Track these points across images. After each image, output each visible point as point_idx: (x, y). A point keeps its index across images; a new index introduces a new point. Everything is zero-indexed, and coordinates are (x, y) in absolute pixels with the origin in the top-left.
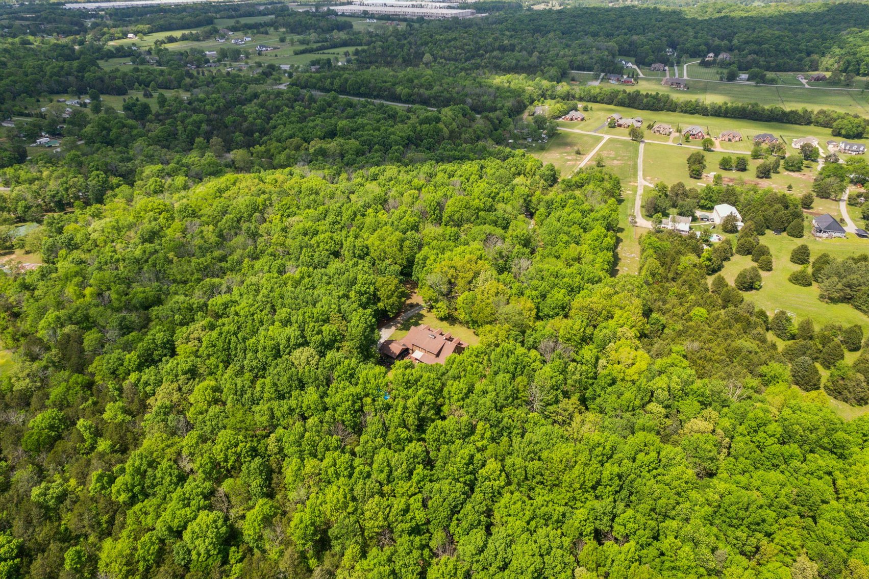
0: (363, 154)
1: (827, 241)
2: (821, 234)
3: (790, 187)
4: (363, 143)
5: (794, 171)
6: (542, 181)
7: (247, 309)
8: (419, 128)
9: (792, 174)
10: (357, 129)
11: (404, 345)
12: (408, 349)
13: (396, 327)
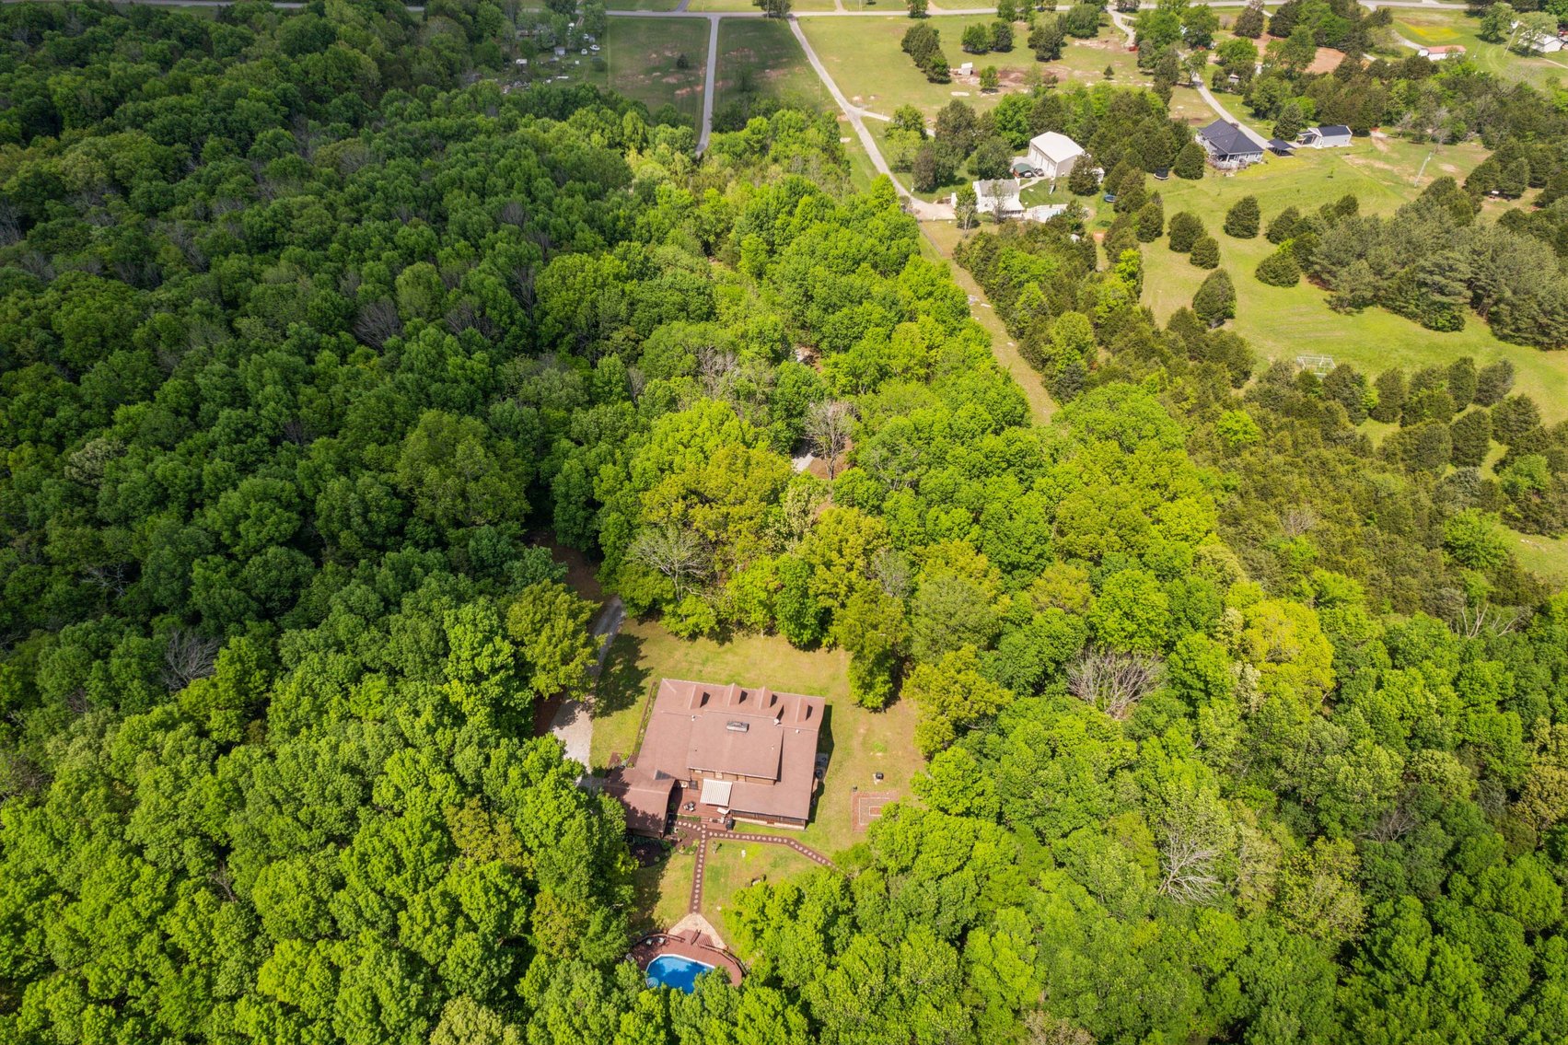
0: (182, 171)
1: (1242, 176)
2: (1225, 164)
3: (1109, 72)
4: (167, 136)
5: (1087, 37)
6: (678, 155)
7: (122, 911)
8: (295, 67)
9: (1087, 43)
10: (122, 96)
11: (661, 776)
12: (677, 782)
13: (587, 707)
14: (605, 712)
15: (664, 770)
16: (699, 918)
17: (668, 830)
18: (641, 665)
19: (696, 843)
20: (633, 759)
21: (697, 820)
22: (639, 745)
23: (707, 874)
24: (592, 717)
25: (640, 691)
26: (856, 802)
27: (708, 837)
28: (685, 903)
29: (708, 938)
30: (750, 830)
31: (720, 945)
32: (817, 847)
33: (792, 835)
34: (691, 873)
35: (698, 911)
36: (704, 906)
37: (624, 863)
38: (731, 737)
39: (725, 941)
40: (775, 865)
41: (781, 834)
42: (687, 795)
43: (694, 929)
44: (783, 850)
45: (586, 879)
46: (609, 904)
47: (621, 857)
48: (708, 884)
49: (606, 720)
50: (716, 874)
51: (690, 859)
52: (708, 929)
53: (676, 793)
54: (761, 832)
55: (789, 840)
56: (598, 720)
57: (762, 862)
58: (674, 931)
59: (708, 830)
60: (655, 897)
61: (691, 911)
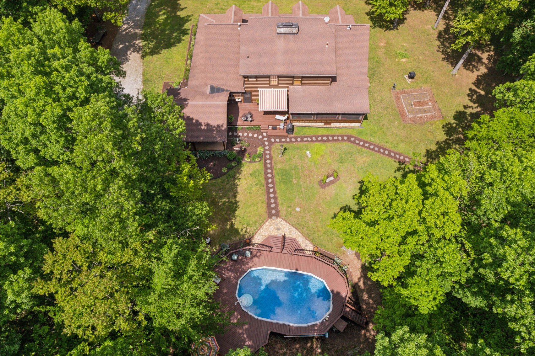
11: (215, 90)
12: (232, 95)
13: (137, 49)
14: (154, 52)
15: (217, 84)
16: (280, 222)
17: (231, 142)
18: (181, 14)
19: (260, 150)
20: (185, 83)
21: (257, 129)
22: (188, 71)
23: (277, 178)
24: (143, 57)
25: (185, 32)
26: (398, 99)
27: (271, 144)
28: (262, 209)
29: (294, 240)
30: (310, 132)
31: (308, 246)
32: (376, 141)
33: (350, 132)
34: (262, 177)
35: (277, 215)
36: (282, 209)
37: (190, 177)
38: (281, 41)
39: (312, 241)
40: (342, 161)
41: (340, 132)
42: (244, 108)
43: (280, 234)
44: (345, 146)
45: (130, 206)
46: (180, 228)
47: (186, 168)
48: (281, 188)
49: (156, 57)
50: (287, 177)
51: (258, 166)
52: (292, 233)
53: (232, 106)
54: (321, 132)
55: (349, 137)
56: (148, 58)
57: (329, 160)
58: (258, 239)
59: (269, 137)
60: (232, 208)
61: (270, 216)
